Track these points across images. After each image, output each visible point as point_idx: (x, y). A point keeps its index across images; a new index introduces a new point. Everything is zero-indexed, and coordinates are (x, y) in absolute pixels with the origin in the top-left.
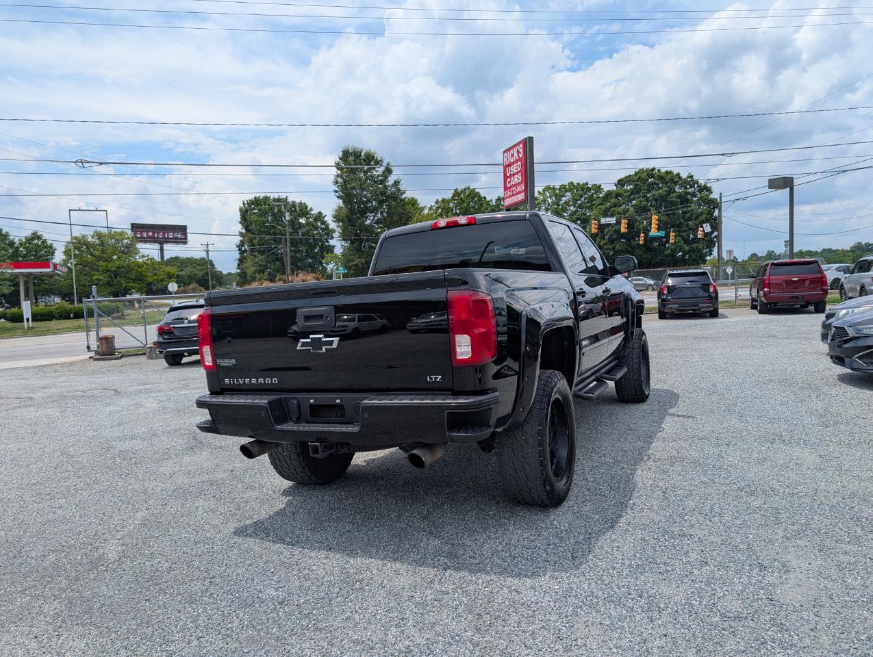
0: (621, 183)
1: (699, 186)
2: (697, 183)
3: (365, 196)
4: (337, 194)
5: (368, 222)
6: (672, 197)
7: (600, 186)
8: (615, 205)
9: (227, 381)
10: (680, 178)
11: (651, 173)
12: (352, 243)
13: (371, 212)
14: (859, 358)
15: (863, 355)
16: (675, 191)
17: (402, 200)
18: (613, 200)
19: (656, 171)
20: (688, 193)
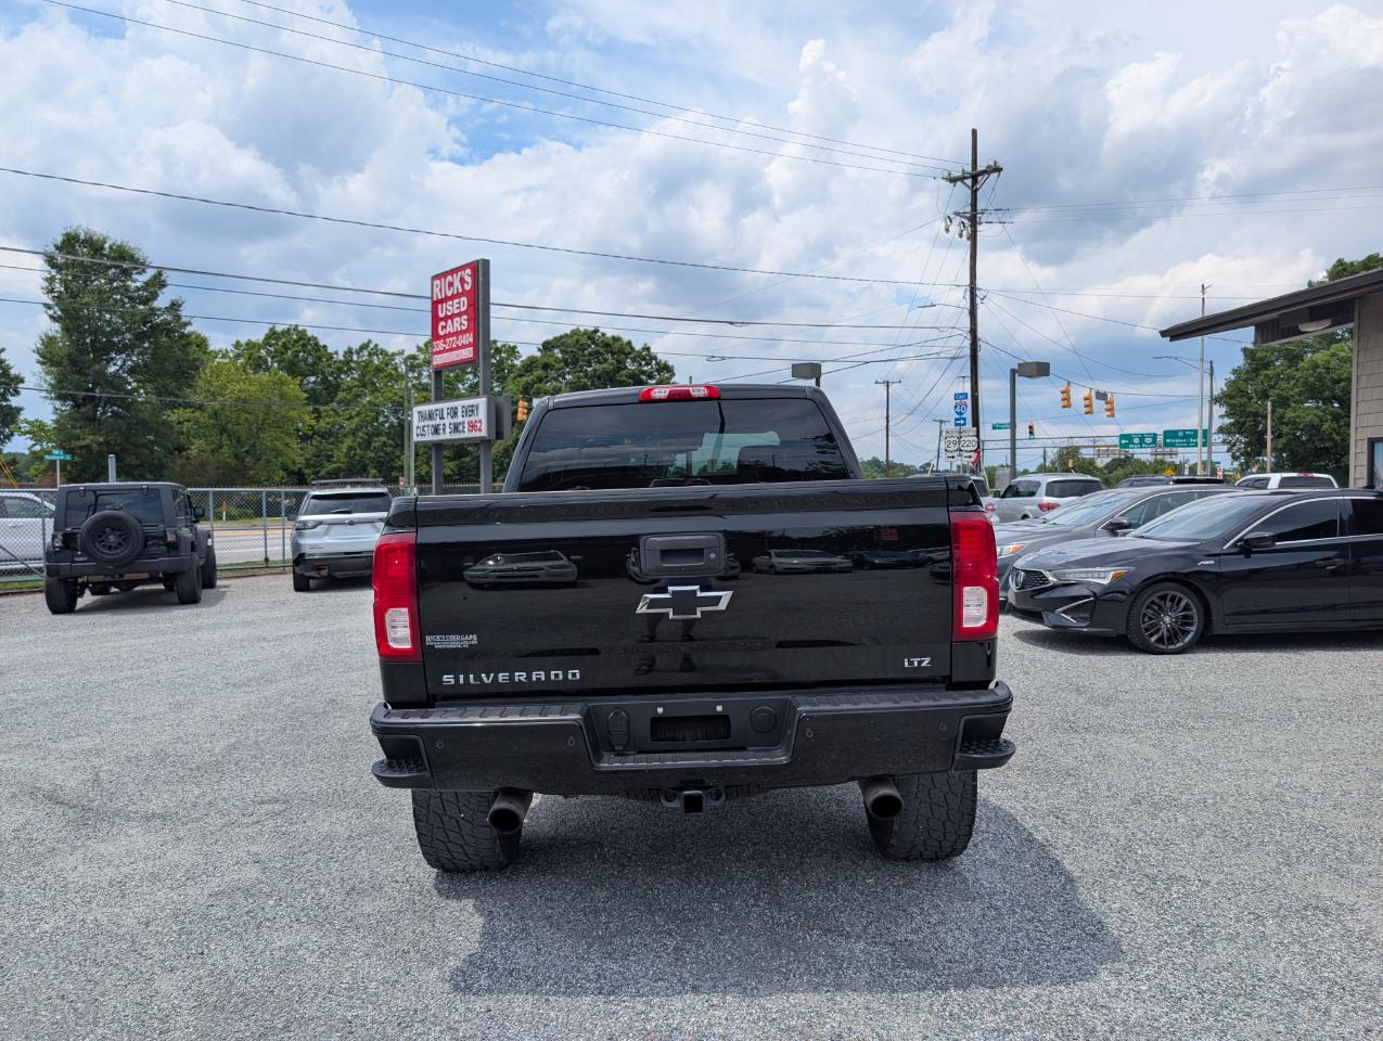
0: (547, 346)
1: (657, 364)
2: (655, 358)
3: (109, 323)
4: (51, 312)
5: (112, 369)
6: (622, 376)
7: (515, 347)
8: (540, 380)
9: (448, 679)
10: (633, 349)
11: (592, 335)
12: (77, 406)
13: (119, 352)
14: (1064, 612)
15: (1071, 608)
16: (626, 368)
17: (183, 336)
18: (539, 372)
19: (599, 334)
20: (644, 373)
